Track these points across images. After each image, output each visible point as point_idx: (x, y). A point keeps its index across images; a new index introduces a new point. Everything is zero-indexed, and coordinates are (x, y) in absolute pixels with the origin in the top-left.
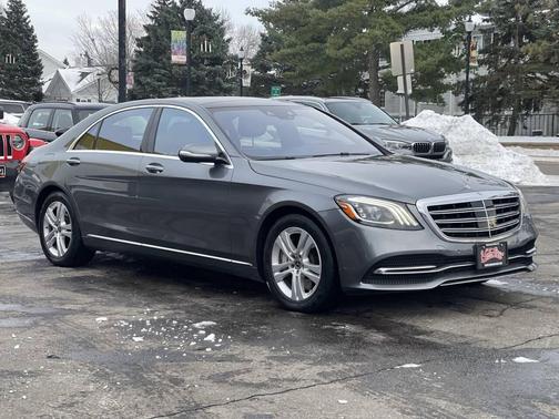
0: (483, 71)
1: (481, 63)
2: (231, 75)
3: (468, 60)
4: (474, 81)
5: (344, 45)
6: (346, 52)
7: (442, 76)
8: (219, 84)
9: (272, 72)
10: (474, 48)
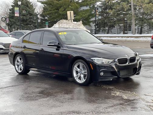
0: (100, 17)
1: (99, 15)
2: (35, 18)
3: (96, 15)
4: (98, 20)
5: (64, 10)
6: (65, 12)
7: (90, 19)
8: (32, 21)
9: (46, 18)
10: (97, 12)
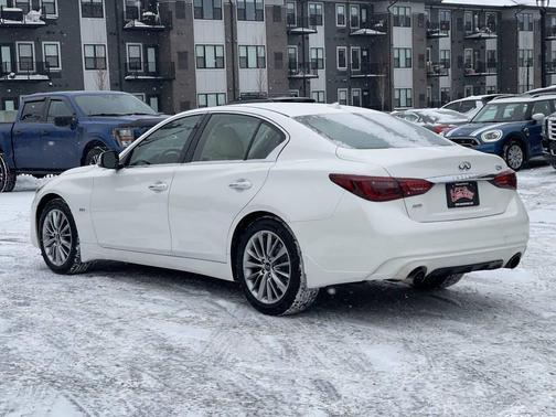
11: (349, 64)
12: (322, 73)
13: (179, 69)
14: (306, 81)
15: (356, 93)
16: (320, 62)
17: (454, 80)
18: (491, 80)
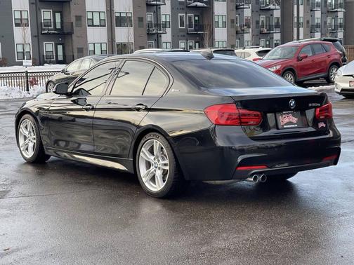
11: (186, 25)
12: (169, 30)
13: (77, 26)
14: (159, 36)
15: (191, 43)
16: (168, 23)
17: (253, 35)
18: (277, 36)
